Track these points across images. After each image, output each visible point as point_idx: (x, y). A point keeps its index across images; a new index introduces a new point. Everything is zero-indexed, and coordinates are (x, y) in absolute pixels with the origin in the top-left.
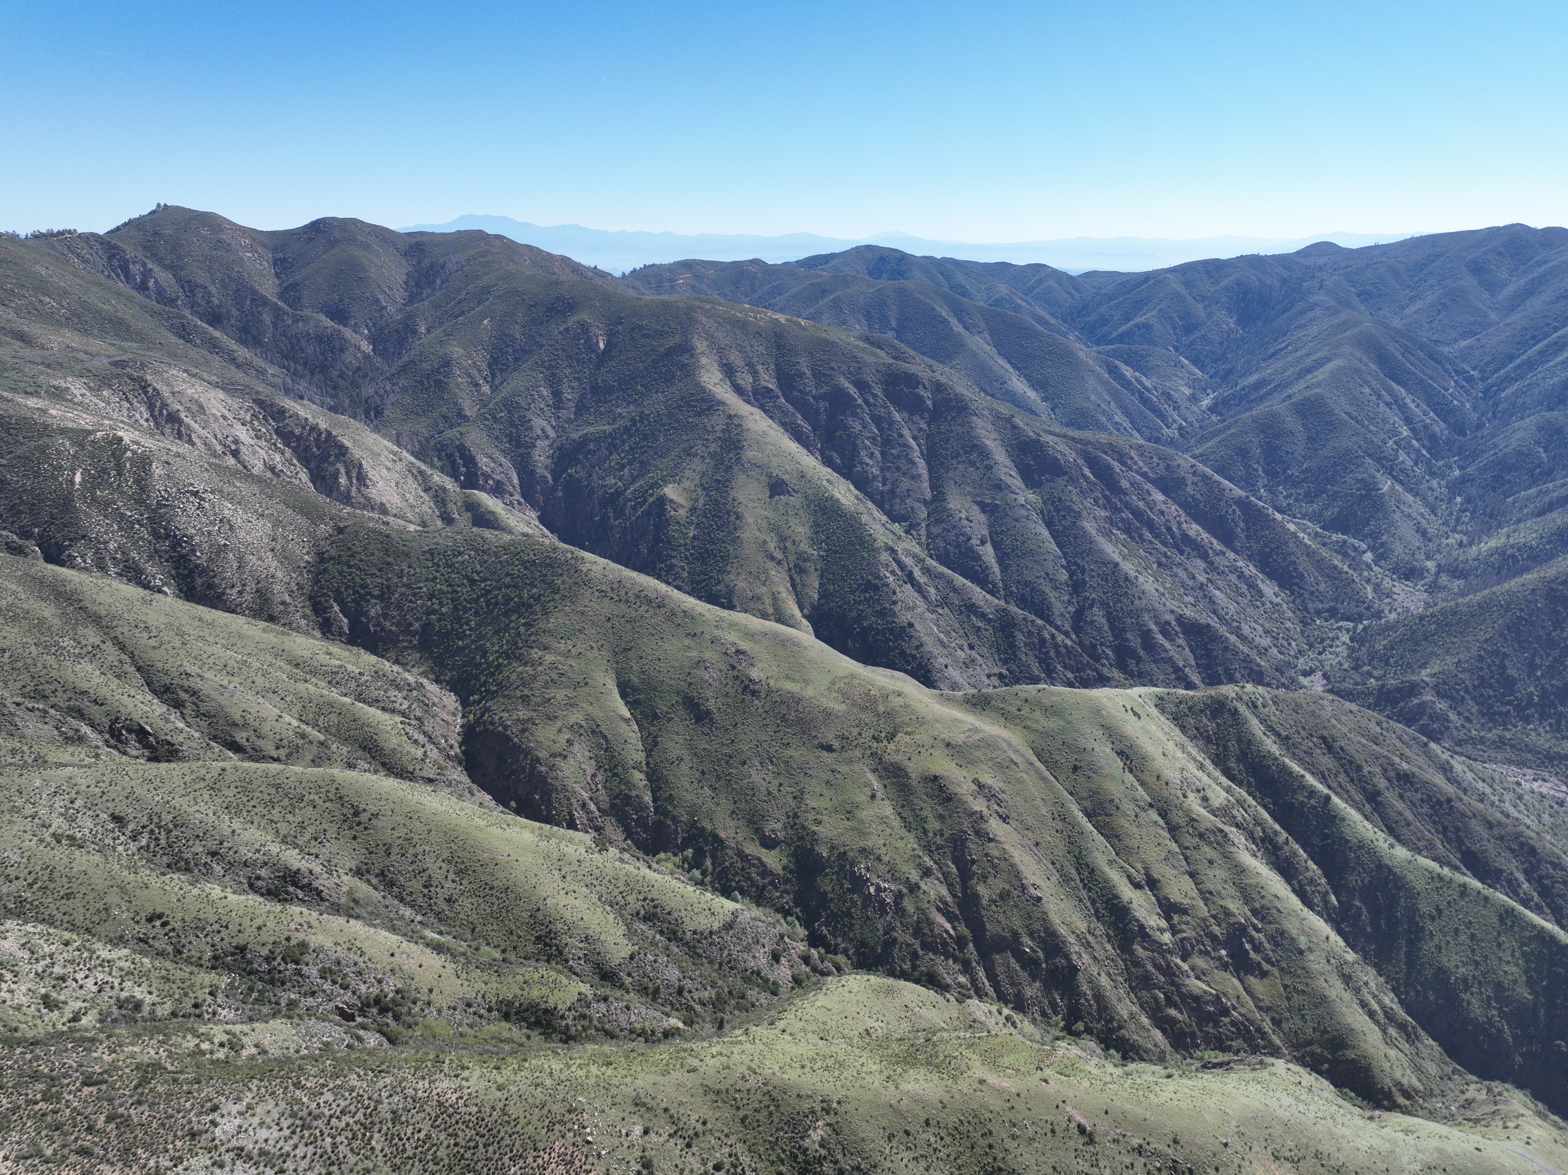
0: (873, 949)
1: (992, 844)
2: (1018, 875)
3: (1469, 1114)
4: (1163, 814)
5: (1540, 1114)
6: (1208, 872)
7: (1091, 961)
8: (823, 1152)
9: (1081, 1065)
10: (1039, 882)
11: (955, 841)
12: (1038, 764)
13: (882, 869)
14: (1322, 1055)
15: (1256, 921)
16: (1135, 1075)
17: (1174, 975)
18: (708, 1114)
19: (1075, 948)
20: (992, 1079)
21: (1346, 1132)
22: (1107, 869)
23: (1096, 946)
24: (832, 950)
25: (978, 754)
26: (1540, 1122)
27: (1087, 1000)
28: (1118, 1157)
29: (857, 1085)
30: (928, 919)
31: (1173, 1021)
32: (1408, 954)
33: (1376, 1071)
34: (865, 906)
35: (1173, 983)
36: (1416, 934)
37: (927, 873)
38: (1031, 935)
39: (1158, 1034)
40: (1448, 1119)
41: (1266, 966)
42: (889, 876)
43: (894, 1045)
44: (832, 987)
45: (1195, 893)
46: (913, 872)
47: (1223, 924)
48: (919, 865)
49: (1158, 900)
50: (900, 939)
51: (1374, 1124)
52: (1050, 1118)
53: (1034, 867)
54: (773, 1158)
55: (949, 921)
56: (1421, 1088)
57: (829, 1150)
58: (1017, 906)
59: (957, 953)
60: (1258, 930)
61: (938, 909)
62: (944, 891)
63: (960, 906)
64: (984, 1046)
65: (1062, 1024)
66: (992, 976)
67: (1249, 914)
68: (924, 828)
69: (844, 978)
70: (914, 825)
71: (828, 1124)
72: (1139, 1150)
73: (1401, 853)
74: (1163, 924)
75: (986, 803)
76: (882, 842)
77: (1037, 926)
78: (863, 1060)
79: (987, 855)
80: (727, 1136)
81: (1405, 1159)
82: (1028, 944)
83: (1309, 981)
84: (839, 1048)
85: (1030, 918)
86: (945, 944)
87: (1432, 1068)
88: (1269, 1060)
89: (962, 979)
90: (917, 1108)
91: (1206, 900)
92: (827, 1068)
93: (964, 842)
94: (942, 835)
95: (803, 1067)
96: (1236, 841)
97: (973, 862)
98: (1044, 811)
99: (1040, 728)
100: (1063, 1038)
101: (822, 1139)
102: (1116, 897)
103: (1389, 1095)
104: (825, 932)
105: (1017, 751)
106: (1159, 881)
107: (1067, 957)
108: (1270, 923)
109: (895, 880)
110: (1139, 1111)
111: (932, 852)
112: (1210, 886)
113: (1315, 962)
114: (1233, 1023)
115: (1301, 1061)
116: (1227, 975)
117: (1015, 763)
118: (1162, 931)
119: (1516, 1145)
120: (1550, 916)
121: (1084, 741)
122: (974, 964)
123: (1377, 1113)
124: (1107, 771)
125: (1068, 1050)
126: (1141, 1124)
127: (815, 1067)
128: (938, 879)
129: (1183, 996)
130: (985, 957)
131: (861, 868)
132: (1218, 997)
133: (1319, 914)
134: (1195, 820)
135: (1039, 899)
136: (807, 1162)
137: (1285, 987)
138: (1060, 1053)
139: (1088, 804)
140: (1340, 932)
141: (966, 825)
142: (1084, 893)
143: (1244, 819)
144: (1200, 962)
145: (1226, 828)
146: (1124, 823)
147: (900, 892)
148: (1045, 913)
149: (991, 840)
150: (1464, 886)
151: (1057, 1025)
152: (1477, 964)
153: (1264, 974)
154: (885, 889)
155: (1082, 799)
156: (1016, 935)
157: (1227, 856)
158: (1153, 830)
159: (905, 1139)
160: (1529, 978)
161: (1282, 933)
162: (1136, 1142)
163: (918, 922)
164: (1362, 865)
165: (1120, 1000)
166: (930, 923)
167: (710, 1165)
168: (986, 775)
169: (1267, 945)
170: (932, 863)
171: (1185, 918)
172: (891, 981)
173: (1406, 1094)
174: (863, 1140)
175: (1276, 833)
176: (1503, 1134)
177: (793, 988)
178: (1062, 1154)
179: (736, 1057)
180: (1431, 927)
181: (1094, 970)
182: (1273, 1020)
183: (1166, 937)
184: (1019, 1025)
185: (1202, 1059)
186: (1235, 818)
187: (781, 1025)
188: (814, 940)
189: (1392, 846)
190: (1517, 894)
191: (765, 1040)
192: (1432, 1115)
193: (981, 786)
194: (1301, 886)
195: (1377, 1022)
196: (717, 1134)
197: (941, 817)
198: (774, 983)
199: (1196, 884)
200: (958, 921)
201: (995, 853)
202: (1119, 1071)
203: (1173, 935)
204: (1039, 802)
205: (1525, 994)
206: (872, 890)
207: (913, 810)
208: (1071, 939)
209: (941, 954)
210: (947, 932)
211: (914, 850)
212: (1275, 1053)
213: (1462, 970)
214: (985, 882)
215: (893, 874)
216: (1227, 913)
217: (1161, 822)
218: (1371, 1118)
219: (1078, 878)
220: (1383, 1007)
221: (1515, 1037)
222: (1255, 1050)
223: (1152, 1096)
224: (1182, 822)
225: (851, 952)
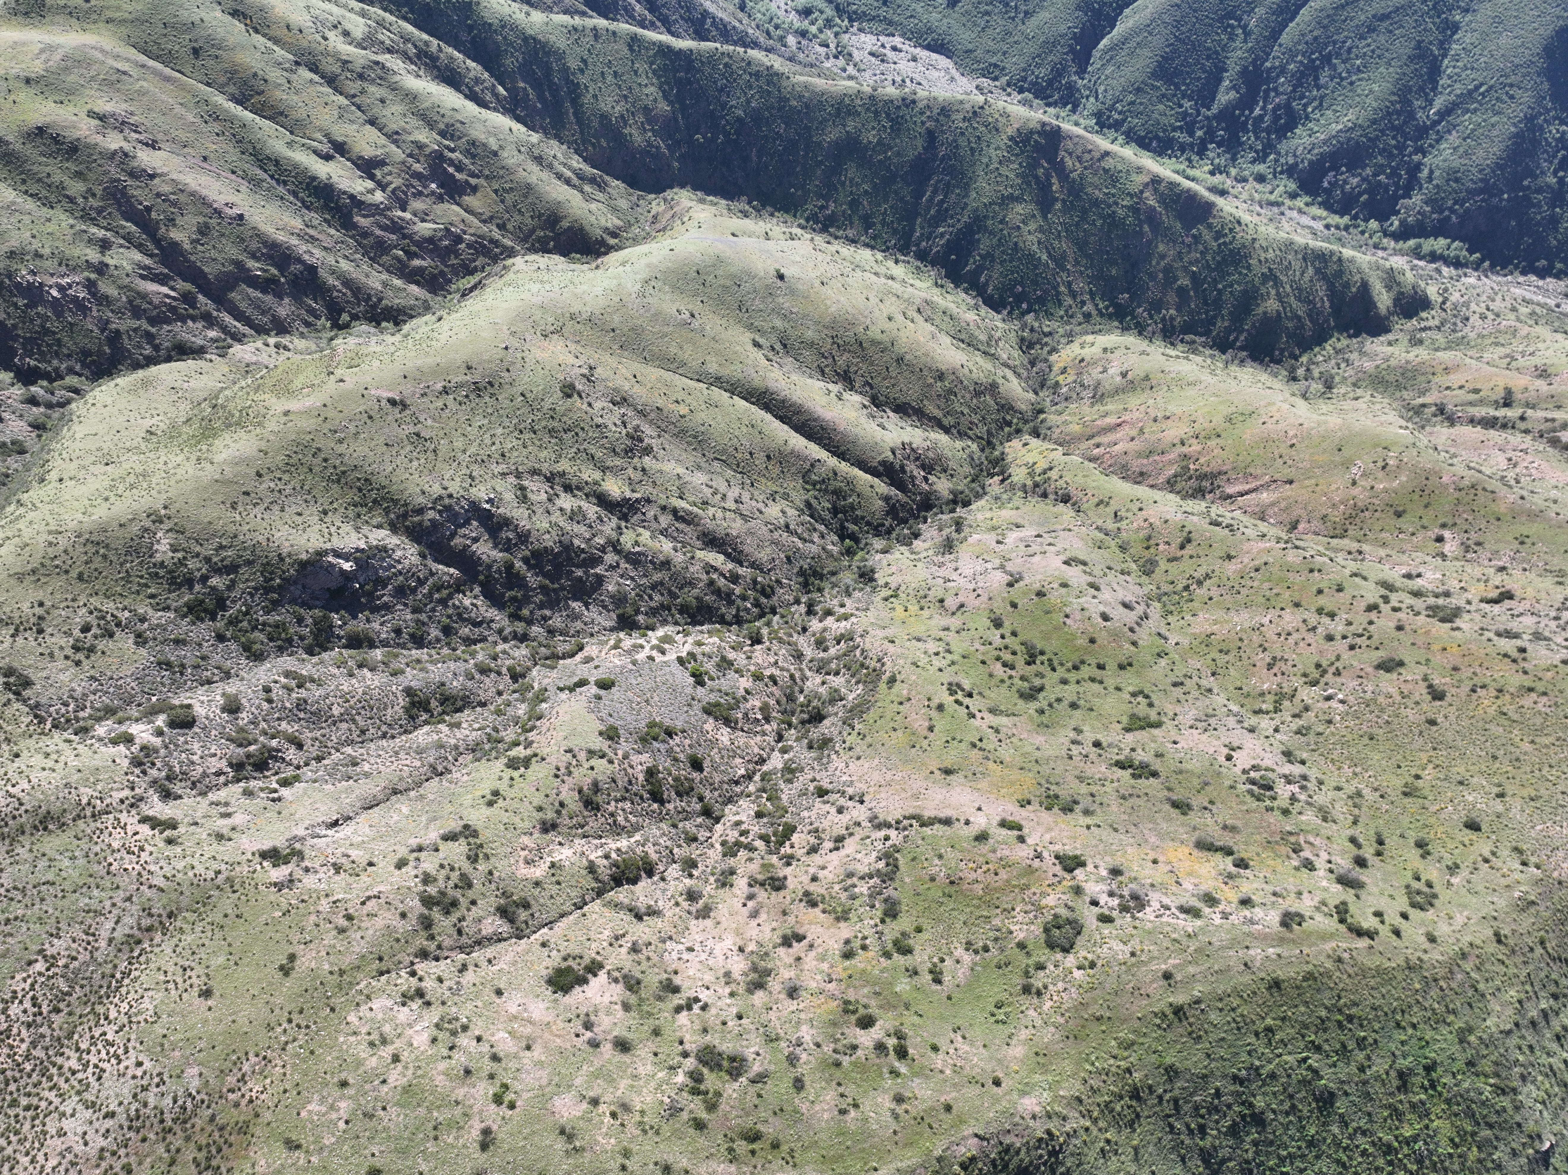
0: (100, 353)
1: (157, 181)
2: (204, 202)
3: (658, 226)
4: (314, 68)
5: (702, 201)
6: (385, 112)
7: (324, 253)
8: (180, 555)
9: (364, 350)
10: (231, 199)
11: (114, 196)
12: (151, 63)
13: (50, 264)
14: (546, 236)
15: (447, 143)
16: (413, 334)
17: (403, 228)
18: (40, 595)
19: (301, 248)
20: (294, 405)
21: (584, 287)
22: (289, 153)
23: (320, 237)
24: (54, 377)
25: (71, 78)
26: (702, 206)
27: (339, 291)
28: (431, 406)
29: (172, 483)
30: (138, 293)
31: (421, 270)
32: (575, 114)
33: (587, 228)
34: (59, 315)
35: (404, 237)
36: (575, 91)
37: (105, 245)
38: (253, 256)
39: (414, 289)
40: (647, 238)
41: (473, 181)
42: (63, 269)
43: (185, 429)
44: (83, 411)
45: (383, 140)
46: (88, 251)
47: (422, 159)
48: (90, 241)
49: (354, 163)
50: (122, 328)
51: (600, 271)
52: (361, 409)
53: (216, 185)
54: (135, 588)
55: (163, 285)
56: (621, 223)
57: (183, 550)
58: (223, 235)
59: (191, 311)
60: (452, 150)
61: (143, 277)
62: (138, 256)
63: (163, 263)
64: (269, 382)
65: (328, 324)
66: (239, 315)
67: (438, 138)
68: (68, 197)
69: (89, 397)
70: (53, 198)
71: (170, 530)
72: (445, 391)
73: (537, 17)
74: (370, 184)
75: (121, 136)
76: (28, 234)
77: (254, 245)
78: (163, 458)
79: (158, 195)
80: (74, 600)
81: (629, 285)
82: (255, 267)
83: (512, 177)
84: (132, 462)
85: (243, 240)
86: (173, 309)
87: (623, 204)
88: (509, 262)
89: (212, 334)
90: (242, 469)
91: (395, 142)
92: (132, 486)
93: (123, 191)
94: (94, 195)
95: (107, 499)
96: (396, 68)
97: (148, 209)
98: (190, 118)
99: (126, 15)
100: (336, 336)
101: (171, 545)
102: (314, 178)
103: (603, 243)
104: (33, 363)
105: (117, 57)
106: (345, 143)
107: (299, 260)
108: (460, 138)
109: (74, 269)
110: (430, 361)
111: (94, 219)
112: (394, 127)
113: (510, 157)
114: (469, 246)
115: (533, 250)
116: (446, 206)
117: (125, 73)
118: (371, 192)
119: (694, 233)
120: (663, 29)
121: (186, 13)
122: (215, 314)
123: (599, 261)
124: (231, 41)
125: (346, 344)
126: (437, 370)
127: (120, 492)
128: (121, 246)
129: (418, 244)
130: (221, 301)
131: (24, 275)
132: (447, 230)
133: (495, 110)
134: (347, 62)
135: (241, 217)
136: (171, 572)
137: (496, 191)
138: (340, 350)
139: (232, 89)
140: (518, 119)
141: (114, 171)
142: (281, 190)
143: (392, 41)
144: (418, 205)
145: (380, 58)
146: (281, 96)
147: (88, 280)
148: (254, 228)
149: (152, 177)
150: (595, 29)
151: (324, 327)
152: (625, 97)
153: (475, 189)
154: (70, 286)
155: (223, 86)
156: (239, 264)
157: (394, 88)
158: (313, 90)
159: (247, 499)
160: (664, 92)
161: (473, 143)
162: (439, 386)
163: (130, 302)
164: (511, 44)
165: (367, 276)
166: (144, 296)
167: (77, 633)
168: (99, 102)
169: (466, 161)
170: (103, 232)
171: (387, 169)
172: (141, 373)
173: (614, 235)
174: (210, 523)
175: (427, 43)
176: (682, 229)
177: (39, 436)
178: (387, 430)
179: (27, 533)
180: (583, 80)
181: (331, 260)
182: (498, 226)
183: (379, 197)
184: (291, 346)
185: (458, 290)
186: (383, 43)
187: (53, 476)
188: (27, 377)
189: (528, 14)
190: (634, 19)
191: (47, 499)
192: (636, 241)
193: (102, 118)
194: (470, 89)
195: (574, 187)
196: (62, 605)
197: (79, 175)
198: (13, 443)
199: (380, 130)
200: (172, 278)
201: (166, 189)
202: (398, 337)
203: (384, 191)
204: (178, 109)
205: (664, 106)
206: (54, 293)
207: (39, 180)
208: (294, 241)
209: (176, 321)
210: (167, 296)
211: (72, 227)
212: (511, 253)
213: (618, 108)
214: (174, 225)
215: (67, 264)
216: (420, 146)
217: (316, 78)
218: (597, 267)
219: (266, 176)
220: (574, 171)
221: (668, 147)
222: (495, 259)
223: (434, 343)
224: (336, 69)
225: (78, 368)
